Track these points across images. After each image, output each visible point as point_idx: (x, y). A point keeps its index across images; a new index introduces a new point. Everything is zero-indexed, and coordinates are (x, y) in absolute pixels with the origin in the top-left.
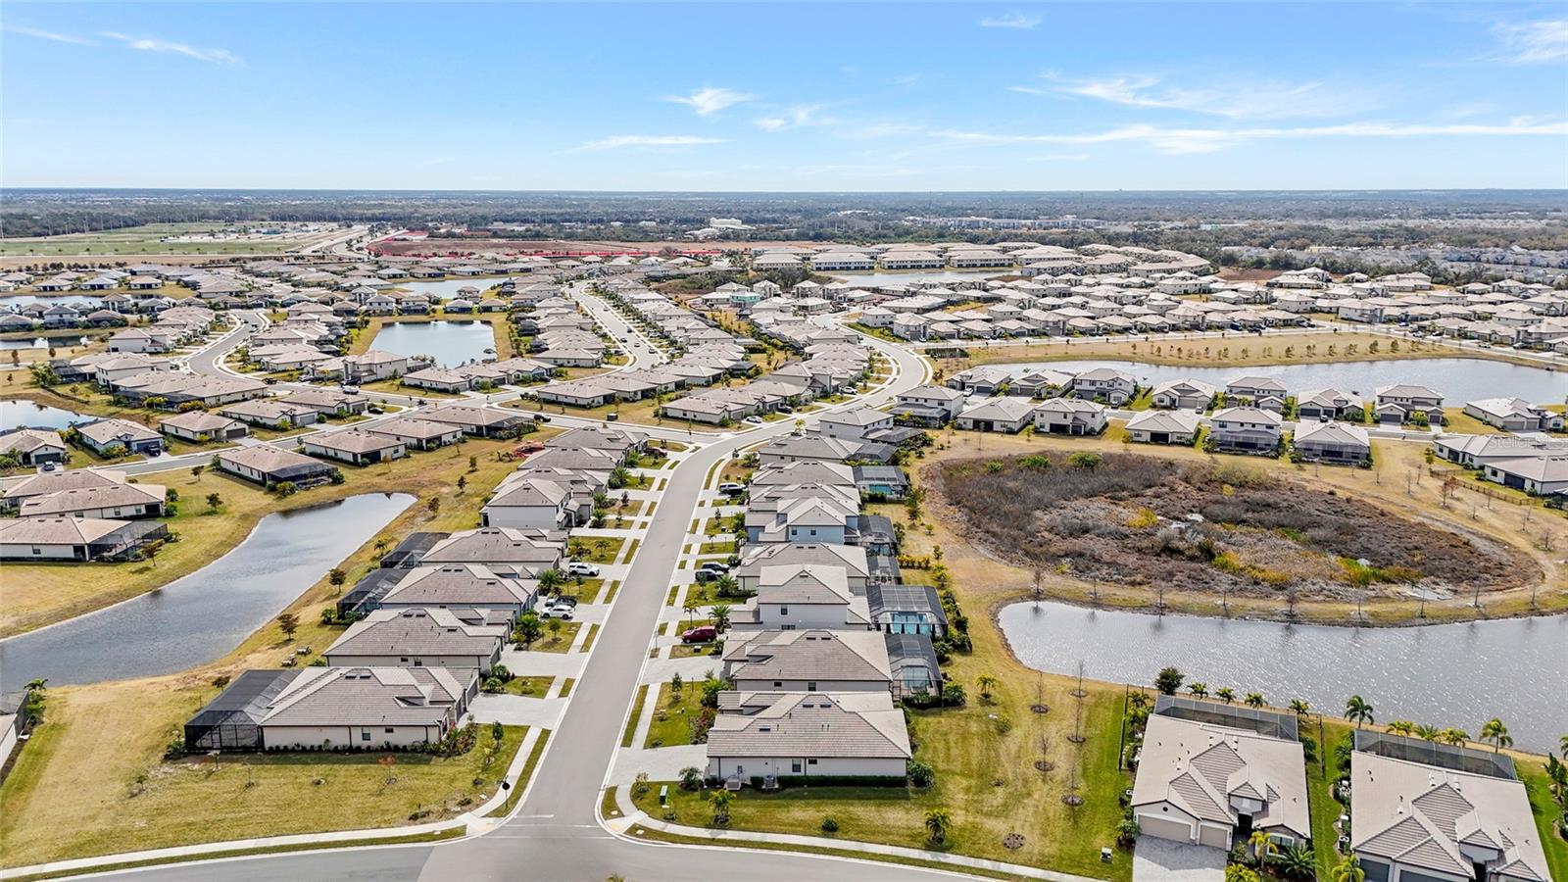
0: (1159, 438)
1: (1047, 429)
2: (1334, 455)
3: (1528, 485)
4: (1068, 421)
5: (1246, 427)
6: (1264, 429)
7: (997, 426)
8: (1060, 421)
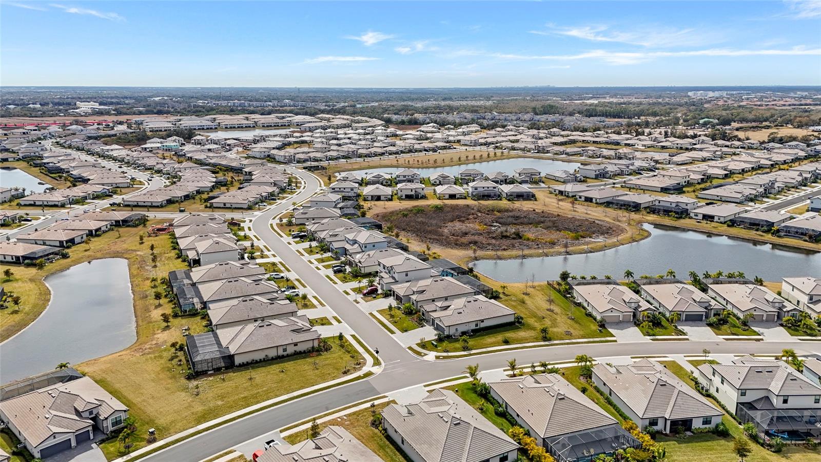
0: (452, 197)
1: (404, 197)
2: (520, 196)
3: (594, 200)
4: (413, 193)
5: (485, 189)
6: (492, 189)
7: (382, 198)
8: (410, 193)
